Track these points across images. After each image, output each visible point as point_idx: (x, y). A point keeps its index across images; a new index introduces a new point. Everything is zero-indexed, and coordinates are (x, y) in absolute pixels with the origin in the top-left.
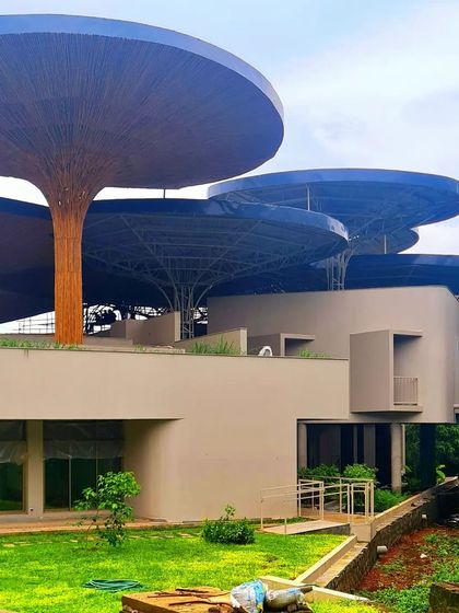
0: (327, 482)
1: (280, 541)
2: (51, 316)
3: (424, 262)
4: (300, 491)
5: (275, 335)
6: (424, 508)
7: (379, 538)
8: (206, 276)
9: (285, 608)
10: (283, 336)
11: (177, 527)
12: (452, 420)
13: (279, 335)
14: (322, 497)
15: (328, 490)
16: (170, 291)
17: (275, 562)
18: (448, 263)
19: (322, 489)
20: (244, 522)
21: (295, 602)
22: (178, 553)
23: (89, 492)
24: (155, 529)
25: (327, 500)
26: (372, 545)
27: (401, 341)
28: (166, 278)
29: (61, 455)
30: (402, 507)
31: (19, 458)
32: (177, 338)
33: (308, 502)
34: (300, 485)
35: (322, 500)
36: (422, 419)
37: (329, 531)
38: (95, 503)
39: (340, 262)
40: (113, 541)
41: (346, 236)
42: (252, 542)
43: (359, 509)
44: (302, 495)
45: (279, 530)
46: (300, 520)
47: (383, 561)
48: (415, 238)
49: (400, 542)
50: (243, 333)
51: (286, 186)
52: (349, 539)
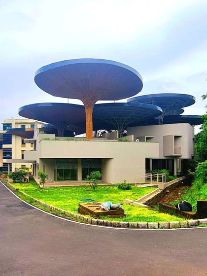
0: (153, 174)
1: (139, 189)
2: (85, 134)
3: (184, 117)
4: (146, 176)
6: (182, 181)
7: (167, 188)
8: (126, 122)
9: (116, 209)
10: (146, 137)
11: (114, 185)
12: (191, 158)
13: (144, 137)
14: (151, 178)
15: (153, 176)
16: (117, 126)
17: (135, 195)
18: (190, 117)
19: (151, 176)
20: (128, 184)
21: (119, 207)
22: (111, 192)
23: (88, 176)
24: (108, 185)
25: (153, 179)
26: (165, 190)
27: (176, 137)
28: (116, 122)
29: (86, 167)
30: (176, 181)
31: (76, 168)
32: (118, 137)
33: (148, 179)
34: (146, 174)
35: (151, 179)
36: (182, 158)
37: (152, 186)
38: (89, 179)
39: (161, 117)
40: (94, 188)
41: (162, 111)
42: (131, 189)
43: (161, 181)
45: (139, 186)
46: (146, 183)
47: (168, 194)
48: (183, 111)
49: (174, 189)
50: (133, 136)
51: (146, 99)
52: (158, 189)
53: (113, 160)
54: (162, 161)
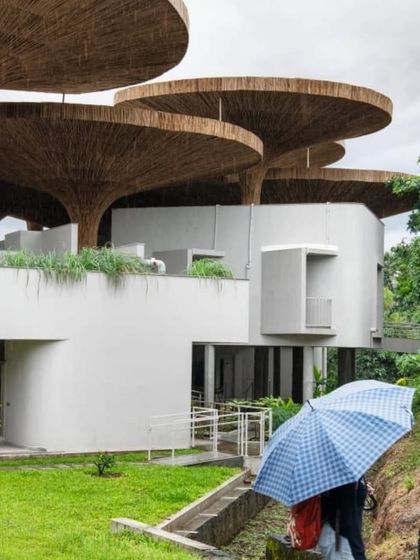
4: (195, 420)
5: (181, 251)
10: (191, 253)
13: (186, 251)
14: (215, 426)
19: (216, 417)
27: (314, 259)
33: (202, 432)
34: (194, 412)
44: (196, 424)
48: (340, 152)
50: (141, 248)
52: (240, 473)
53: (58, 349)
54: (252, 354)
